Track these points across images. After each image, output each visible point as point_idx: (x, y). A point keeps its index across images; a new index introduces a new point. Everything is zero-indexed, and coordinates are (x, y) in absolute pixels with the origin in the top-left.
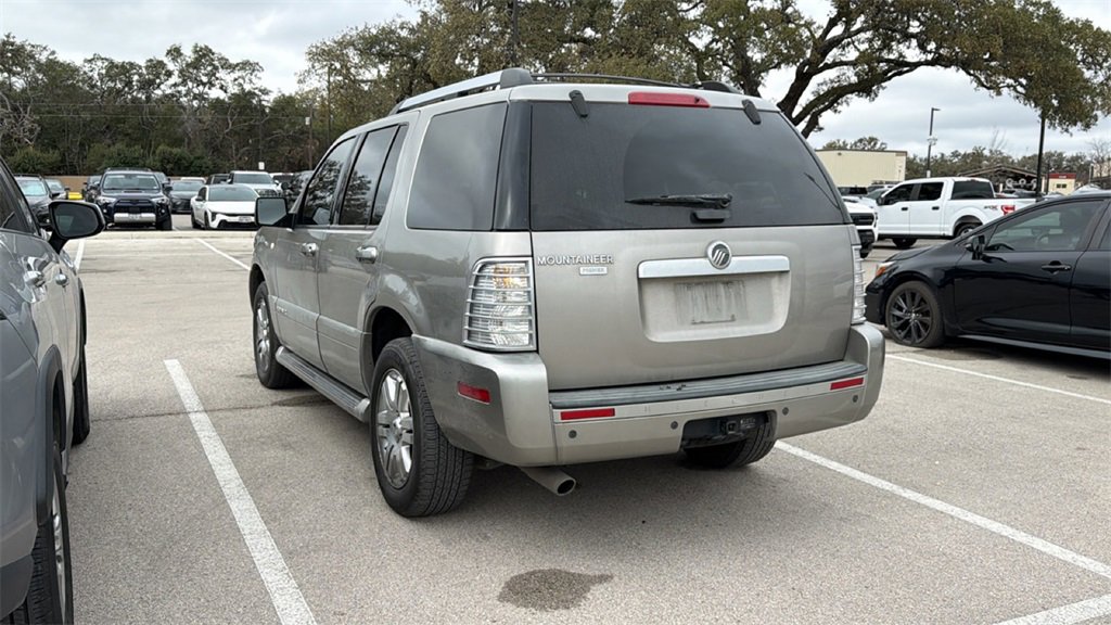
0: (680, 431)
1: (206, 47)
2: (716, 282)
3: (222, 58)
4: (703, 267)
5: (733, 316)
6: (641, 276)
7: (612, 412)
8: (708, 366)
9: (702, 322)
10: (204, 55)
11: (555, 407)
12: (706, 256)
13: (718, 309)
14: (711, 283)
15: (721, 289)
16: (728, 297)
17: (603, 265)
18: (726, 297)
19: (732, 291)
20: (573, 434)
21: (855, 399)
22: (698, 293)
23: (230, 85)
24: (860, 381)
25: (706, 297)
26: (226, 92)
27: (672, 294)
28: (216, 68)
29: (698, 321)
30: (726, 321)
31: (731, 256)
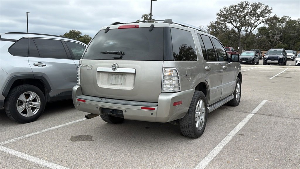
0: (98, 109)
2: (119, 74)
4: (111, 70)
5: (121, 84)
6: (97, 71)
7: (85, 101)
8: (112, 96)
9: (113, 84)
11: (77, 97)
12: (111, 67)
13: (118, 81)
14: (118, 74)
15: (120, 76)
16: (121, 78)
19: (123, 77)
21: (152, 114)
24: (154, 109)
25: (116, 78)
27: (107, 76)
29: (112, 84)
30: (119, 85)
31: (117, 67)
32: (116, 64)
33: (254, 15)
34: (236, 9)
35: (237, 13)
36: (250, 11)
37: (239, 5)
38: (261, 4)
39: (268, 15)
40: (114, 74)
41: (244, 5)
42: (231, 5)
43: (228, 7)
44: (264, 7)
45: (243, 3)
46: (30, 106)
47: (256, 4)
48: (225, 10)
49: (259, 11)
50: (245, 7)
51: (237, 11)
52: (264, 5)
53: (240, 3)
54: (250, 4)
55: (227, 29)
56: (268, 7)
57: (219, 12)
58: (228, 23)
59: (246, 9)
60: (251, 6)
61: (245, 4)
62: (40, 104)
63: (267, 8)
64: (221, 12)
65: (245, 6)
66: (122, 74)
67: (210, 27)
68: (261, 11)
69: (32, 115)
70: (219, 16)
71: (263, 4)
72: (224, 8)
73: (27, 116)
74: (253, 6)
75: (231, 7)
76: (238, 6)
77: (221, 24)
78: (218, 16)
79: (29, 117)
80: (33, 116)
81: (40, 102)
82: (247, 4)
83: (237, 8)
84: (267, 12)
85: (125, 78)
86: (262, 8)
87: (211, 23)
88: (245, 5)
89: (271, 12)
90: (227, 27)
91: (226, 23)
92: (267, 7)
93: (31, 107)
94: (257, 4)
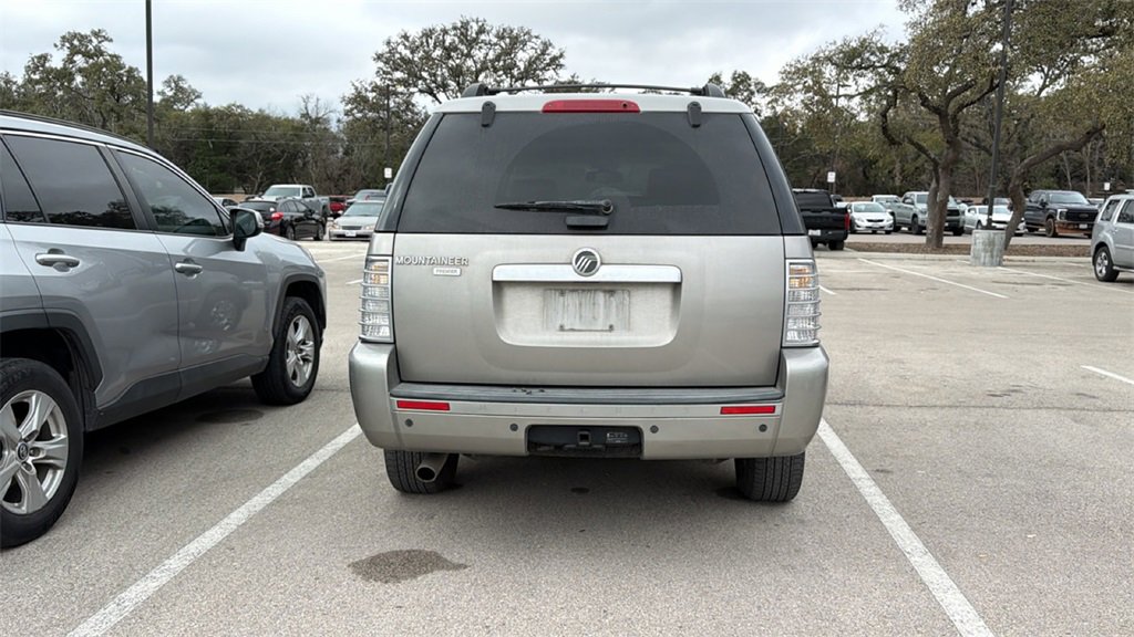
0: (521, 435)
1: (744, 73)
2: (595, 290)
3: (758, 83)
4: (568, 274)
5: (611, 326)
6: (495, 279)
7: (446, 407)
9: (572, 330)
10: (742, 81)
11: (392, 395)
12: (571, 264)
13: (594, 318)
15: (601, 297)
16: (607, 307)
17: (457, 266)
18: (605, 307)
19: (614, 300)
20: (409, 423)
21: (763, 428)
22: (572, 299)
23: (764, 108)
24: (772, 410)
25: (580, 304)
26: (759, 115)
27: (541, 299)
28: (752, 93)
29: (566, 328)
30: (602, 331)
31: (599, 264)
32: (593, 251)
33: (508, 69)
34: (447, 44)
35: (450, 57)
36: (491, 55)
37: (455, 28)
38: (528, 33)
39: (550, 73)
40: (573, 291)
41: (472, 33)
42: (428, 26)
43: (415, 32)
44: (537, 44)
45: (468, 23)
46: (30, 460)
47: (512, 31)
48: (407, 44)
49: (522, 57)
50: (475, 40)
51: (449, 51)
52: (537, 37)
53: (459, 25)
54: (494, 32)
55: (417, 114)
56: (550, 44)
57: (384, 49)
58: (421, 91)
59: (481, 48)
60: (497, 36)
61: (475, 27)
62: (66, 445)
63: (547, 48)
64: (392, 51)
65: (474, 35)
66: (611, 288)
67: (351, 101)
68: (528, 57)
69: (44, 503)
70: (386, 63)
71: (533, 34)
72: (403, 37)
73: (24, 510)
74: (501, 37)
75: (428, 34)
76: (453, 33)
77: (396, 94)
78: (381, 64)
79: (31, 514)
80: (47, 505)
81: (63, 436)
82: (481, 31)
83: (448, 40)
84: (548, 65)
85: (626, 302)
86: (532, 48)
87: (356, 89)
88: (477, 34)
89: (561, 66)
90: (413, 105)
91: (413, 93)
92: (546, 45)
93: (35, 465)
94: (515, 32)
